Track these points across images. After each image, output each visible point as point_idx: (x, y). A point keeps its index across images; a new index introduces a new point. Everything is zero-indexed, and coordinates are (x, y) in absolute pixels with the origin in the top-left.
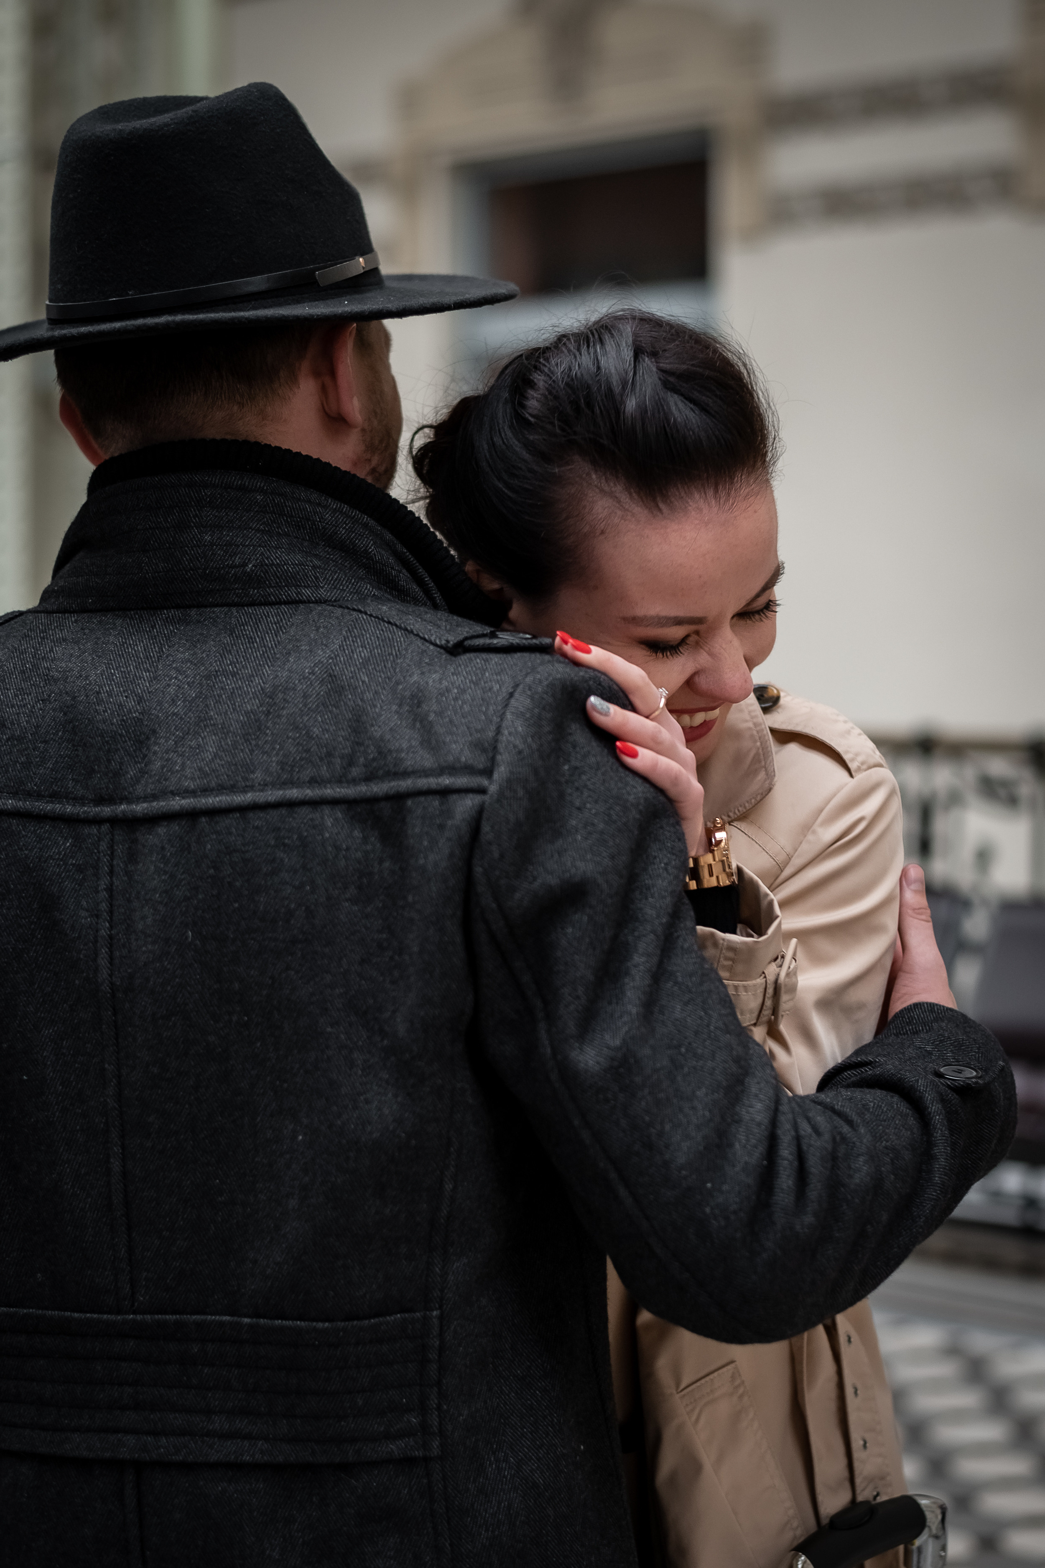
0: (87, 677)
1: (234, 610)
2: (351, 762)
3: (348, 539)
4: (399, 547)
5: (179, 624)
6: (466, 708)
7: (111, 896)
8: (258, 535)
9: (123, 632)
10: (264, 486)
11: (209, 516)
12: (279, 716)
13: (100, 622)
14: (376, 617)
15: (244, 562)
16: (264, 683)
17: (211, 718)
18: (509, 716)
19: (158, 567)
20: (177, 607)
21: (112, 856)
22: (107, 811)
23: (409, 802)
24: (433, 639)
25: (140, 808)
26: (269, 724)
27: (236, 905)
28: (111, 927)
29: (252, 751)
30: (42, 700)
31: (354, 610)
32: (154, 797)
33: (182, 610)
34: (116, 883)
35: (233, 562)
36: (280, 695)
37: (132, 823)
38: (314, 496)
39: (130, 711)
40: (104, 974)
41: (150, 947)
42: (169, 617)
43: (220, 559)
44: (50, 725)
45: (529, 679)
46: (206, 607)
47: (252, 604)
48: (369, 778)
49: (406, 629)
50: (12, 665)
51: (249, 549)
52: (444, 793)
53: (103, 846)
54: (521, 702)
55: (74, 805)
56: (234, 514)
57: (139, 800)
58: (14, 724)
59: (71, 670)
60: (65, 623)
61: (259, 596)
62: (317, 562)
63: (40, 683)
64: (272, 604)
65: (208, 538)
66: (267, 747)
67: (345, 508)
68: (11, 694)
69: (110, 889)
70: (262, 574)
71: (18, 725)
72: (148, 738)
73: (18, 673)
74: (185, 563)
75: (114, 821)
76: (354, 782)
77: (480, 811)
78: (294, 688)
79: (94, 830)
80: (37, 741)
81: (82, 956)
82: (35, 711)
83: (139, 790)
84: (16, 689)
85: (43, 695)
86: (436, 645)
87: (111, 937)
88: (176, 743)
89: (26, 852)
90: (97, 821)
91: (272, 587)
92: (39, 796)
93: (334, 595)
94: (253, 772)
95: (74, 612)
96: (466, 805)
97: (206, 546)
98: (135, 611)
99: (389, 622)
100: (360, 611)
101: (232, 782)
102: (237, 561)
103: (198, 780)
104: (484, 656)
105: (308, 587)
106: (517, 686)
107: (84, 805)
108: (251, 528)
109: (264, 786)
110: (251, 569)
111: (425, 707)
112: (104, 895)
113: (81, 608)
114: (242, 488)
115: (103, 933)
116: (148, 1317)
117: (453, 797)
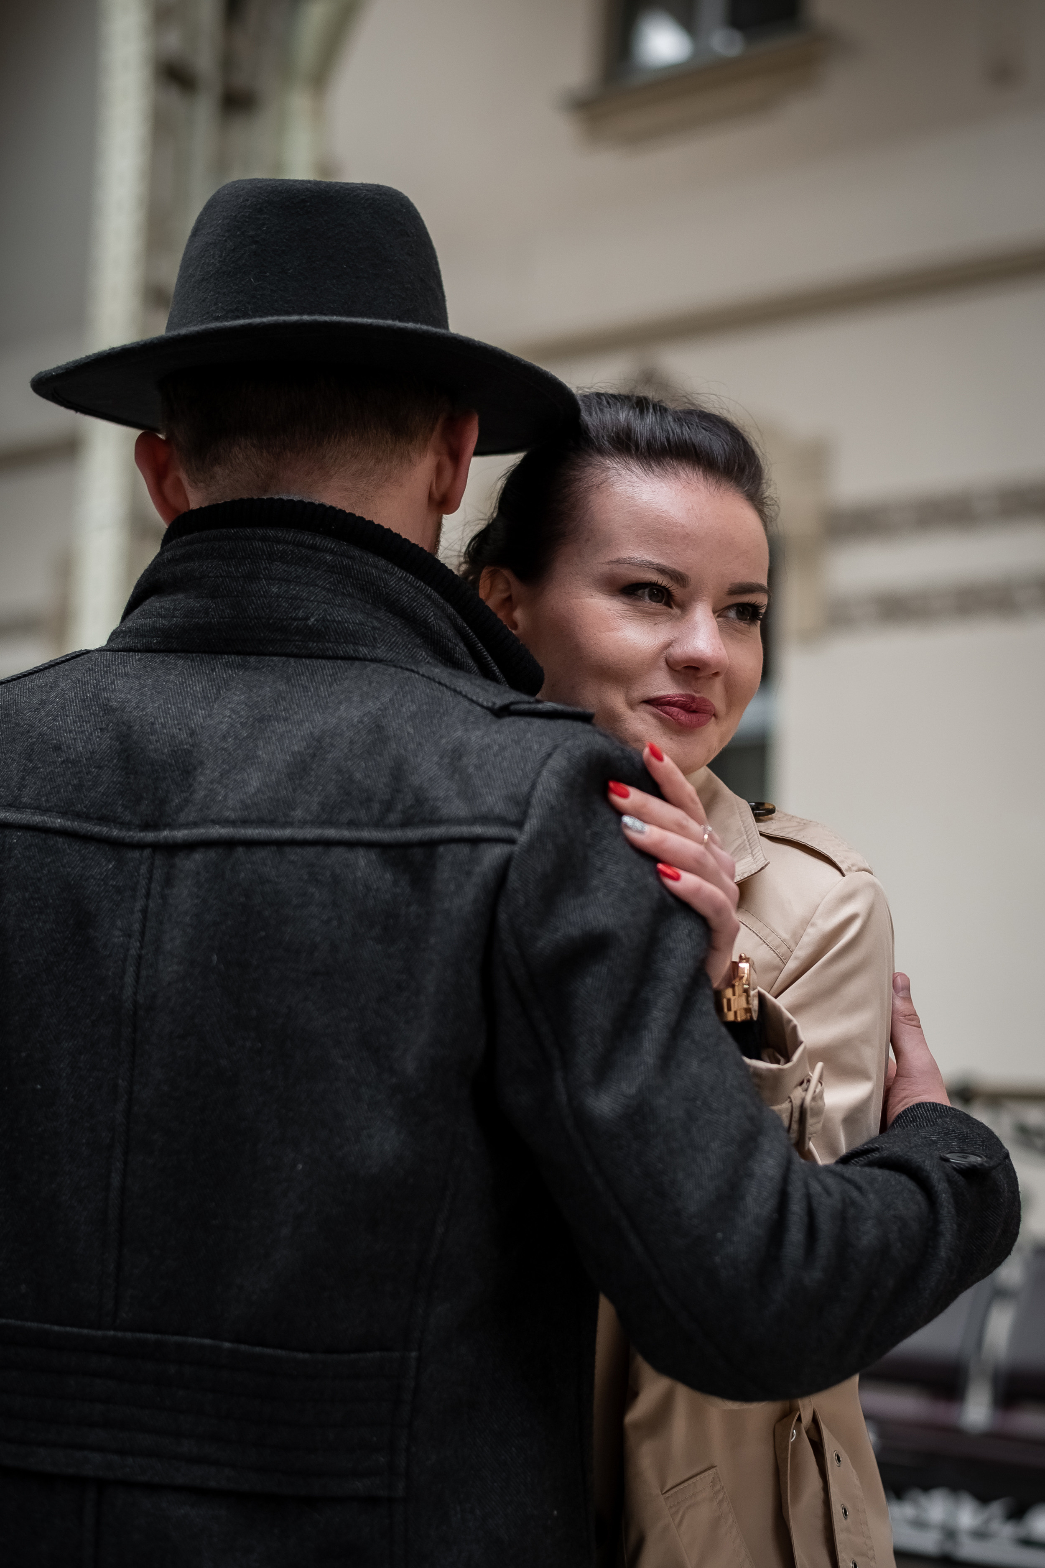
0: (144, 709)
1: (292, 660)
2: (388, 807)
3: (410, 607)
4: (460, 621)
5: (238, 669)
6: (505, 764)
7: (145, 918)
8: (324, 592)
9: (184, 673)
10: (334, 548)
11: (279, 570)
12: (324, 760)
13: (162, 662)
14: (428, 678)
15: (307, 616)
16: (313, 727)
17: (258, 757)
18: (545, 773)
19: (224, 613)
20: (238, 653)
21: (150, 879)
22: (150, 836)
23: (441, 849)
24: (480, 700)
25: (181, 834)
26: (314, 766)
27: (263, 934)
28: (141, 948)
29: (294, 790)
30: (101, 729)
31: (407, 669)
32: (195, 824)
33: (242, 656)
34: (151, 905)
35: (297, 614)
36: (328, 740)
37: (173, 849)
38: (382, 562)
39: (181, 743)
40: (128, 992)
41: (175, 967)
42: (229, 662)
43: (284, 611)
44: (105, 753)
45: (569, 743)
46: (265, 655)
47: (310, 657)
48: (406, 823)
49: (455, 691)
50: (73, 694)
51: (313, 604)
52: (475, 841)
53: (143, 869)
54: (558, 762)
55: (121, 830)
56: (302, 570)
57: (181, 826)
58: (70, 748)
59: (129, 701)
60: (129, 660)
61: (317, 650)
62: (376, 624)
63: (99, 712)
64: (329, 658)
65: (275, 590)
66: (310, 788)
67: (411, 578)
68: (70, 720)
69: (145, 911)
70: (323, 629)
71: (74, 749)
72: (195, 769)
73: (79, 701)
74: (250, 611)
75: (156, 847)
76: (391, 827)
77: (507, 862)
78: (341, 735)
79: (136, 854)
80: (91, 766)
81: (110, 974)
82: (93, 738)
83: (182, 818)
84: (75, 716)
85: (102, 724)
86: (482, 706)
87: (140, 957)
88: (221, 775)
89: (69, 870)
90: (140, 846)
91: (331, 642)
92: (87, 818)
93: (390, 656)
94: (293, 809)
95: (139, 651)
96: (493, 854)
97: (272, 597)
98: (197, 654)
99: (440, 683)
100: (413, 671)
101: (272, 817)
102: (301, 614)
103: (239, 812)
104: (528, 719)
105: (366, 645)
106: (555, 748)
107: (129, 830)
108: (317, 585)
109: (303, 823)
110: (313, 624)
111: (465, 760)
112: (138, 916)
113: (148, 650)
114: (313, 547)
115: (133, 952)
116: (129, 1335)
117: (483, 846)
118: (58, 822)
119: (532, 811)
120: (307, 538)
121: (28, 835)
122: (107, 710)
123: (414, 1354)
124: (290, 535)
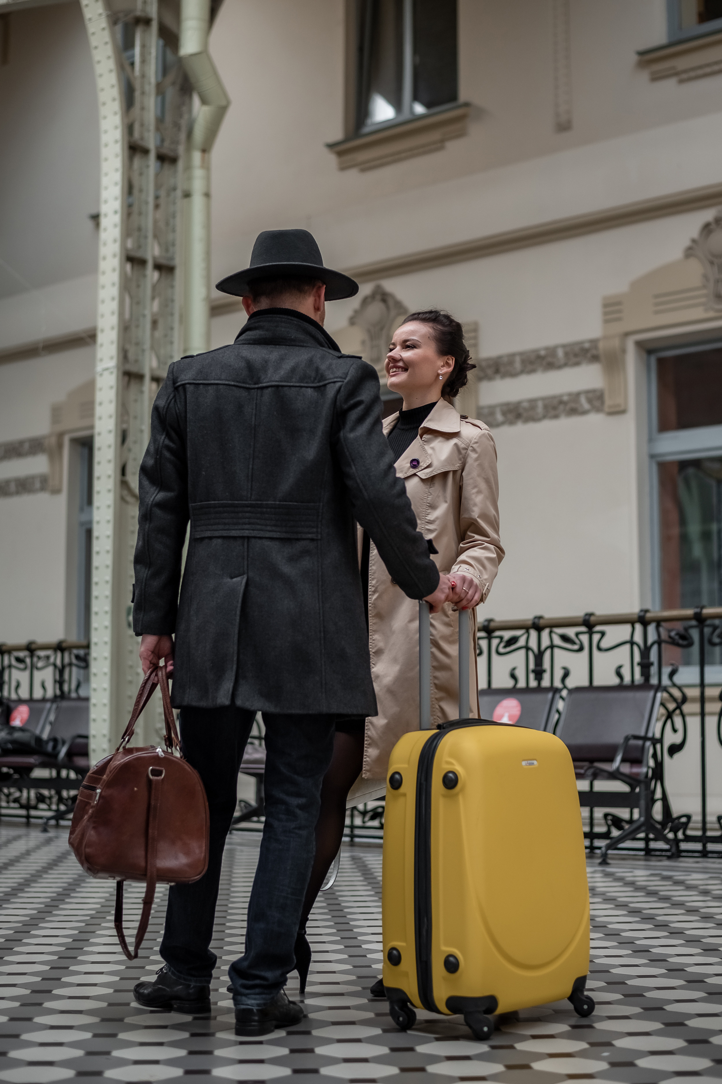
0: (252, 356)
1: (288, 347)
2: (315, 378)
3: (315, 335)
5: (274, 348)
8: (295, 331)
10: (296, 320)
11: (283, 325)
12: (299, 368)
13: (253, 347)
15: (291, 336)
16: (296, 360)
17: (283, 367)
18: (351, 368)
19: (270, 335)
20: (274, 345)
21: (257, 396)
22: (257, 386)
25: (264, 385)
26: (297, 369)
28: (256, 412)
29: (292, 375)
30: (241, 362)
32: (268, 382)
34: (258, 402)
35: (289, 335)
36: (300, 363)
37: (262, 388)
38: (308, 324)
41: (265, 415)
42: (271, 346)
43: (285, 334)
46: (280, 345)
48: (319, 382)
49: (329, 352)
52: (334, 382)
53: (255, 394)
55: (249, 385)
57: (264, 383)
60: (243, 347)
61: (294, 344)
62: (307, 339)
63: (240, 358)
64: (297, 346)
66: (296, 374)
69: (256, 403)
70: (295, 339)
71: (234, 366)
72: (267, 370)
75: (258, 388)
76: (316, 382)
77: (342, 386)
78: (303, 362)
79: (253, 391)
80: (240, 370)
81: (248, 418)
82: (239, 363)
83: (265, 381)
85: (241, 360)
86: (335, 356)
87: (256, 414)
88: (274, 371)
89: (237, 395)
90: (254, 389)
91: (298, 343)
92: (240, 382)
94: (292, 379)
95: (244, 344)
96: (339, 385)
97: (283, 331)
98: (263, 345)
101: (287, 380)
104: (347, 358)
105: (305, 343)
106: (353, 363)
107: (251, 385)
108: (293, 329)
109: (295, 382)
110: (293, 338)
112: (255, 404)
113: (249, 344)
114: (291, 320)
115: (254, 413)
116: (254, 502)
117: (336, 383)
118: (233, 383)
119: (348, 376)
120: (289, 317)
121: (225, 386)
122: (242, 357)
123: (322, 504)
124: (286, 317)
